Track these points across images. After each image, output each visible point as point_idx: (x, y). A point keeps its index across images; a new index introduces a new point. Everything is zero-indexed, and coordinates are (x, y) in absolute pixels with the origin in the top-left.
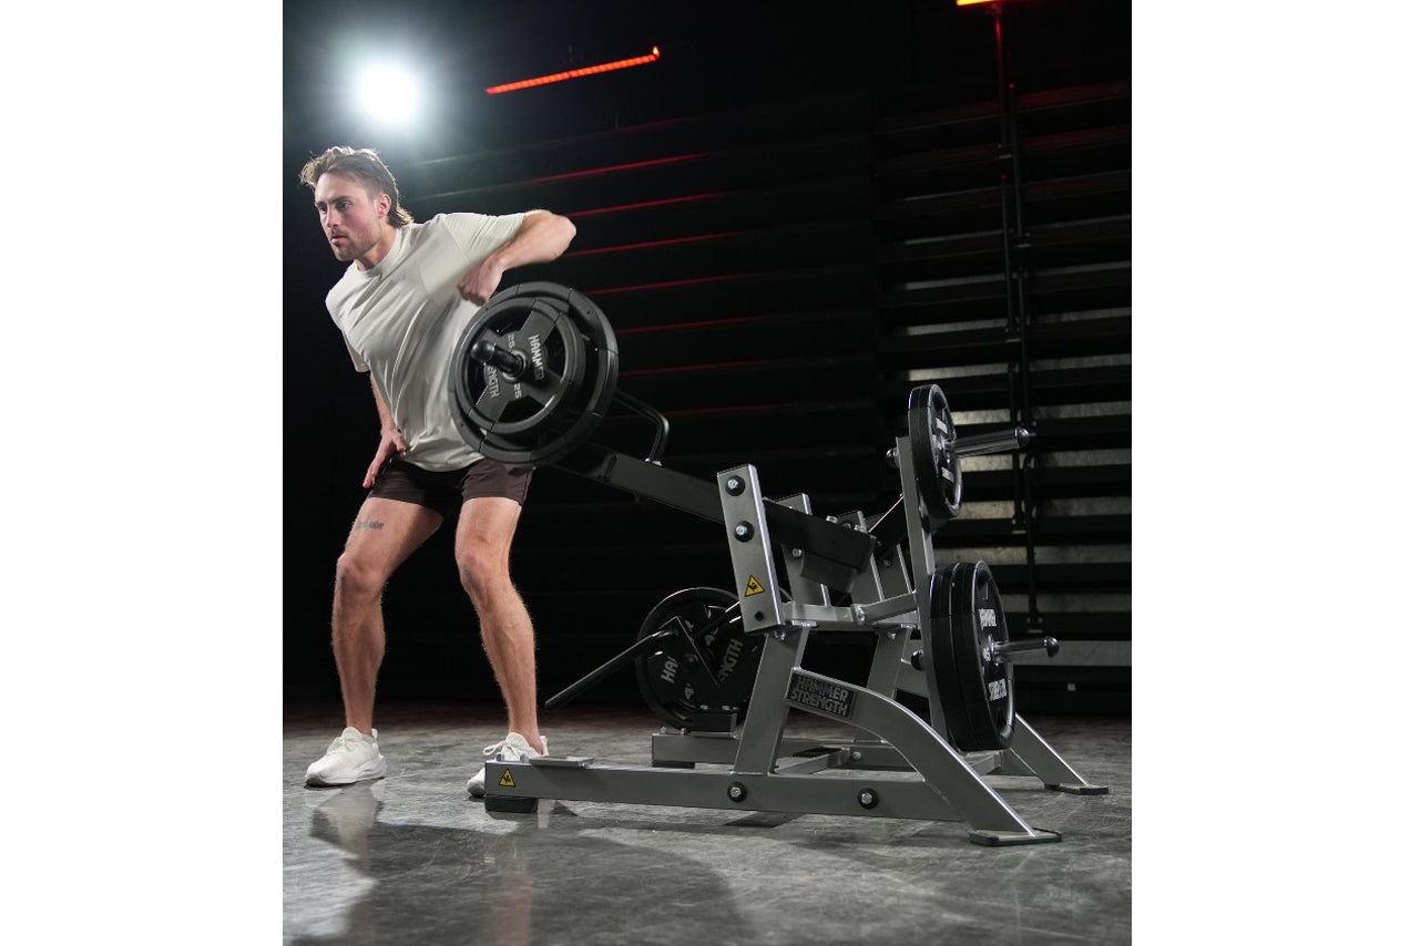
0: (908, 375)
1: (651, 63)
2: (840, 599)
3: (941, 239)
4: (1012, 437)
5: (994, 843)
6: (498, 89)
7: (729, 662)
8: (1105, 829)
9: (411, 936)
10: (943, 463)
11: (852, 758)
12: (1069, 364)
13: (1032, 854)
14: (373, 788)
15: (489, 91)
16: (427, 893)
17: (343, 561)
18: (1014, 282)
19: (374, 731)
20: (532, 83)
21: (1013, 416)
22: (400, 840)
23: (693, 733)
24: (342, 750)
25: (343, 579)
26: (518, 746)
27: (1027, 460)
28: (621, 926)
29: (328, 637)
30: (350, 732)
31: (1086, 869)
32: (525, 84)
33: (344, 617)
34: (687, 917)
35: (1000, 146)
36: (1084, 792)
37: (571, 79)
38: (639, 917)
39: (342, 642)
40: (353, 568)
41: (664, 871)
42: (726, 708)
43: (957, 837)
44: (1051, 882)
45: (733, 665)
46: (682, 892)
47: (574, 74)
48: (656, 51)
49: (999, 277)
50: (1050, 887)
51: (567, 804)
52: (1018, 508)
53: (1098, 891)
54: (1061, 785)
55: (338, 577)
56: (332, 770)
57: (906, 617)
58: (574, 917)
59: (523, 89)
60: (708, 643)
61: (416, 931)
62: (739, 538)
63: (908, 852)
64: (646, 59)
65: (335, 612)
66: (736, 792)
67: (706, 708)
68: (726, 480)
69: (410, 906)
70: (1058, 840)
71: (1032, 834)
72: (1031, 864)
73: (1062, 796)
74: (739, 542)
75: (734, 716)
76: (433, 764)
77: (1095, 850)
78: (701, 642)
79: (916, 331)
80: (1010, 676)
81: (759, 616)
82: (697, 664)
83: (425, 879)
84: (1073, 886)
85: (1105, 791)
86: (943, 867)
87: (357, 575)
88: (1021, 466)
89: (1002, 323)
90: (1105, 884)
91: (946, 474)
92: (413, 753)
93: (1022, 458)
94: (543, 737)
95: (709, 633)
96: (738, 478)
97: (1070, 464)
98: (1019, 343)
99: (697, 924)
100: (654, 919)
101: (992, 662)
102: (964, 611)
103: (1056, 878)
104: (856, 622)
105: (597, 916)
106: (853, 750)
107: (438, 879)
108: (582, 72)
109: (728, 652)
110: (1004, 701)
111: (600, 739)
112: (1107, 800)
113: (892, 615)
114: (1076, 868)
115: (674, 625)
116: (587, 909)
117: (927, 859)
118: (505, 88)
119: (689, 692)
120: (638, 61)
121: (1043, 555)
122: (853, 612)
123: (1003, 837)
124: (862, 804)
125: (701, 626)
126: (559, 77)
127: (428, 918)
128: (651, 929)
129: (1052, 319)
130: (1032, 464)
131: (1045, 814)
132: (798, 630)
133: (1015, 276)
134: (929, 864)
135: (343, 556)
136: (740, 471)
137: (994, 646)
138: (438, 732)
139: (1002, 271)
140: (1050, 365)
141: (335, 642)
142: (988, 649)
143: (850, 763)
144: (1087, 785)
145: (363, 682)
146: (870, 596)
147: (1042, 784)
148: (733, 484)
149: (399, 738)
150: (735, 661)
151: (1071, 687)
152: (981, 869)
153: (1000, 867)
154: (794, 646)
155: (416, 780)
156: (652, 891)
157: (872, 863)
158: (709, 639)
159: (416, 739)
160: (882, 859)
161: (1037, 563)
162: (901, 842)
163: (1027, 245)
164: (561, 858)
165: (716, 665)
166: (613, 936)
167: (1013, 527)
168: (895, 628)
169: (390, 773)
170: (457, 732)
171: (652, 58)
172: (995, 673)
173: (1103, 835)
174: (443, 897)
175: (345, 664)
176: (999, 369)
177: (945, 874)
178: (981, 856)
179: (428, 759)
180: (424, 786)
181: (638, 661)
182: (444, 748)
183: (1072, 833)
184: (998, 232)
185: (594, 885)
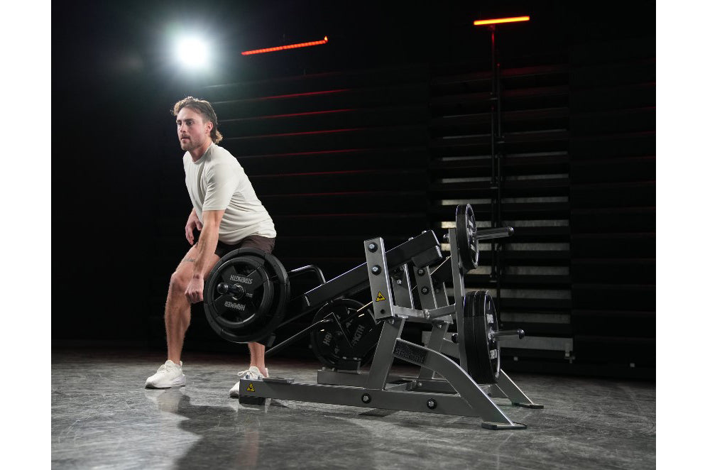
0: (441, 203)
1: (323, 44)
2: (418, 306)
3: (460, 137)
4: (506, 231)
5: (494, 428)
6: (248, 53)
7: (357, 336)
8: (547, 424)
9: (218, 458)
10: (471, 242)
11: (417, 386)
12: (520, 200)
13: (512, 434)
14: (180, 390)
15: (243, 53)
16: (221, 439)
17: (174, 275)
18: (496, 160)
19: (181, 363)
20: (264, 51)
21: (493, 224)
22: (201, 415)
23: (338, 371)
24: (165, 371)
25: (174, 285)
26: (256, 372)
27: (498, 247)
28: (322, 458)
29: (163, 313)
30: (169, 363)
31: (543, 442)
32: (261, 51)
33: (172, 303)
34: (353, 455)
35: (491, 94)
36: (532, 407)
37: (284, 50)
38: (329, 454)
39: (170, 316)
40: (179, 279)
41: (335, 434)
42: (356, 359)
43: (475, 425)
44: (527, 447)
45: (359, 337)
46: (347, 444)
47: (285, 47)
48: (326, 39)
49: (488, 157)
50: (527, 449)
51: (279, 401)
52: (493, 270)
53: (550, 452)
54: (521, 403)
55: (171, 284)
56: (159, 381)
57: (447, 317)
58: (296, 453)
59: (260, 54)
60: (347, 326)
61: (220, 456)
62: (374, 273)
63: (452, 431)
64: (321, 42)
65: (167, 301)
66: (366, 398)
67: (345, 358)
68: (368, 245)
69: (214, 445)
70: (525, 428)
71: (513, 425)
72: (514, 439)
73: (521, 409)
74: (374, 275)
75: (360, 363)
76: (207, 381)
77: (544, 433)
78: (344, 326)
79: (446, 181)
80: (499, 348)
81: (383, 312)
82: (342, 337)
83: (218, 433)
84: (538, 449)
85: (542, 407)
86: (472, 438)
87: (181, 283)
88: (496, 249)
89: (489, 179)
90: (553, 448)
91: (473, 248)
92: (196, 375)
93: (496, 245)
94: (266, 369)
95: (348, 321)
96: (374, 244)
97: (519, 249)
98: (497, 190)
99: (358, 459)
100: (336, 456)
101: (492, 340)
102: (480, 314)
103: (529, 445)
104: (425, 318)
105: (308, 453)
106: (418, 382)
107: (224, 433)
108: (289, 47)
109: (357, 331)
110: (496, 359)
111: (287, 373)
112: (543, 411)
113: (440, 316)
114: (536, 441)
115: (331, 317)
116: (302, 450)
117: (463, 434)
118: (251, 52)
119: (337, 350)
120: (317, 43)
121: (505, 293)
122: (424, 312)
123: (499, 425)
124: (429, 407)
125: (344, 318)
126: (278, 49)
127: (224, 450)
128: (335, 460)
129: (513, 178)
130: (501, 248)
131: (515, 416)
132: (401, 319)
133: (496, 157)
134: (464, 436)
135: (175, 273)
136: (375, 240)
137: (493, 332)
138: (206, 366)
139: (489, 153)
140: (511, 201)
141: (166, 317)
142: (490, 334)
143: (416, 389)
144: (533, 404)
145: (178, 337)
146: (431, 306)
147: (510, 403)
148: (372, 246)
149: (189, 368)
150: (360, 336)
151: (516, 359)
152: (491, 440)
153: (500, 439)
154: (398, 327)
155: (201, 387)
156: (331, 443)
157: (437, 435)
158: (348, 324)
159: (195, 369)
160: (441, 433)
161: (501, 297)
162: (448, 426)
163: (502, 142)
164: (282, 426)
165: (351, 338)
166: (318, 462)
167: (491, 279)
168: (442, 323)
169: (187, 384)
170: (215, 366)
171: (324, 42)
172: (493, 346)
173: (546, 427)
174: (229, 441)
175: (170, 327)
176: (487, 201)
177: (474, 441)
178: (489, 434)
179: (204, 378)
180: (206, 391)
181: (312, 334)
182: (211, 374)
183: (531, 425)
184: (489, 135)
185: (302, 439)
